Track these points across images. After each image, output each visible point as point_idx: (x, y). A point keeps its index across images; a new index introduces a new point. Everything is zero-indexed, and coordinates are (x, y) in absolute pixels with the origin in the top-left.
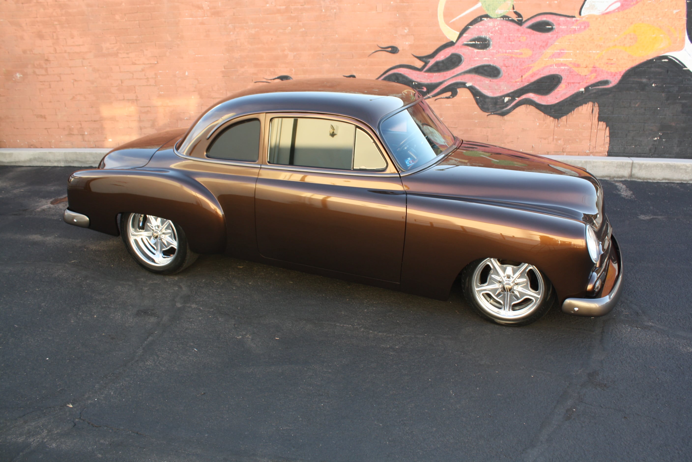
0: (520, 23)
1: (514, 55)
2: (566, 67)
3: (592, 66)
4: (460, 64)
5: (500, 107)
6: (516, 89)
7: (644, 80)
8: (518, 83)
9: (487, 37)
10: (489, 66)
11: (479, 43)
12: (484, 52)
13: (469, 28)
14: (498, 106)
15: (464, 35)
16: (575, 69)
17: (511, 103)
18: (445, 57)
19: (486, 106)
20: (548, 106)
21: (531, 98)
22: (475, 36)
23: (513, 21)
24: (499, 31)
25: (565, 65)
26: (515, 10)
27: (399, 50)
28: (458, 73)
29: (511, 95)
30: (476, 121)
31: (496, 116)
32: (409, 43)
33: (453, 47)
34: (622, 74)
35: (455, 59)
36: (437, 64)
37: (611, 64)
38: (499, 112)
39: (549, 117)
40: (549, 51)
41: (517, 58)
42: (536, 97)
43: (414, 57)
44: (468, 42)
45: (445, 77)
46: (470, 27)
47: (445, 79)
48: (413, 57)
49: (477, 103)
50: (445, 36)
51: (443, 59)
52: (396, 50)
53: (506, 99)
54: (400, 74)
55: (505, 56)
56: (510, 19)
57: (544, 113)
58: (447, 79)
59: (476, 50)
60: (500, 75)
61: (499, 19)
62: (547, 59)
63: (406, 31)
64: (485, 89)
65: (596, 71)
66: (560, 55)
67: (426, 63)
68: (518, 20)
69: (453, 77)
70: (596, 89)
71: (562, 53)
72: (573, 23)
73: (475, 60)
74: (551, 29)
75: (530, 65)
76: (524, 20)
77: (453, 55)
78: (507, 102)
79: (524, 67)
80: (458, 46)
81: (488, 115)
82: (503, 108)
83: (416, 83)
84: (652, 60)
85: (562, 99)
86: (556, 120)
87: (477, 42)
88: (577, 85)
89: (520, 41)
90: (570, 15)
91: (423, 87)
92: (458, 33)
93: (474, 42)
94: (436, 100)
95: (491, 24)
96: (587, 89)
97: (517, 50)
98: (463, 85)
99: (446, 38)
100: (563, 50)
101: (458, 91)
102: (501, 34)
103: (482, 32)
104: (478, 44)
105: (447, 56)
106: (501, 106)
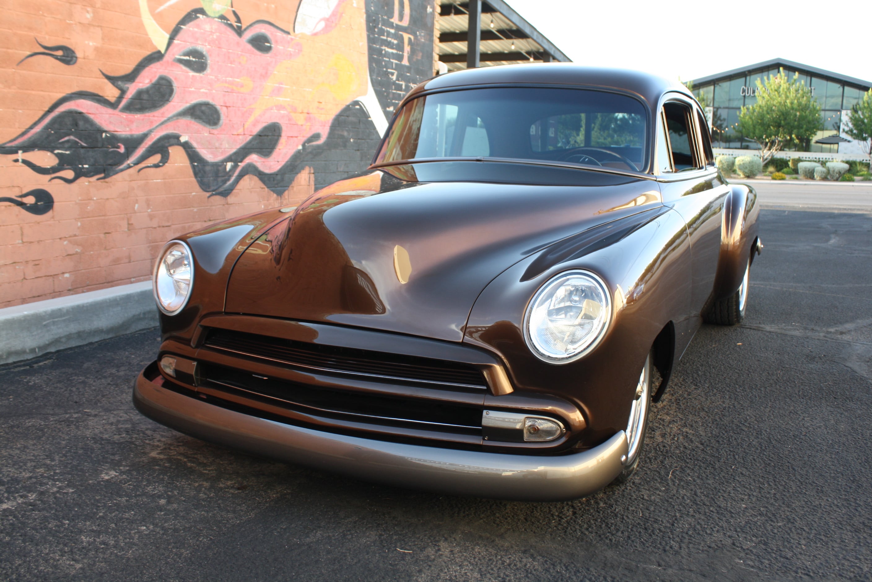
0: (239, 31)
1: (234, 88)
2: (285, 112)
3: (305, 111)
4: (171, 99)
5: (223, 181)
6: (238, 147)
7: (345, 134)
8: (241, 137)
9: (204, 50)
10: (207, 104)
11: (194, 59)
12: (201, 77)
13: (181, 28)
14: (220, 179)
15: (176, 42)
16: (293, 115)
17: (235, 171)
18: (151, 81)
19: (205, 180)
20: (271, 174)
21: (255, 163)
22: (189, 47)
23: (231, 26)
24: (217, 42)
25: (284, 108)
26: (233, 9)
27: (76, 58)
28: (170, 115)
29: (233, 158)
30: (195, 210)
31: (218, 198)
32: (95, 44)
33: (161, 62)
34: (330, 124)
35: (165, 87)
36: (140, 93)
37: (322, 109)
38: (221, 189)
39: (272, 193)
40: (270, 84)
41: (239, 93)
42: (260, 161)
43: (104, 77)
44: (181, 56)
45: (152, 122)
46: (182, 26)
47: (151, 128)
48: (102, 76)
49: (196, 174)
50: (150, 38)
51: (148, 85)
52: (72, 57)
53: (229, 165)
54: (81, 113)
55: (225, 87)
56: (229, 22)
57: (268, 187)
58: (154, 126)
59: (192, 73)
60: (221, 122)
61: (217, 19)
62: (267, 97)
63: (88, 16)
64: (204, 148)
65: (310, 118)
66: (278, 91)
67: (123, 92)
68: (237, 26)
69: (162, 123)
70: (310, 146)
71: (281, 88)
72: (289, 42)
73: (190, 92)
74: (269, 49)
75: (253, 106)
76: (244, 27)
77: (162, 78)
78: (230, 170)
79: (245, 109)
80: (168, 62)
81: (209, 197)
82: (225, 182)
83: (108, 135)
84: (348, 106)
85: (283, 163)
86: (279, 197)
87: (194, 57)
88: (295, 139)
89: (240, 63)
90: (286, 30)
91: (119, 144)
92: (167, 36)
93: (187, 58)
94: (140, 170)
95: (207, 27)
96: (304, 145)
97: (238, 78)
98: (176, 140)
99: (152, 44)
100: (282, 84)
101: (170, 151)
102: (219, 48)
103: (197, 39)
104: (192, 61)
105: (154, 80)
106: (223, 178)
